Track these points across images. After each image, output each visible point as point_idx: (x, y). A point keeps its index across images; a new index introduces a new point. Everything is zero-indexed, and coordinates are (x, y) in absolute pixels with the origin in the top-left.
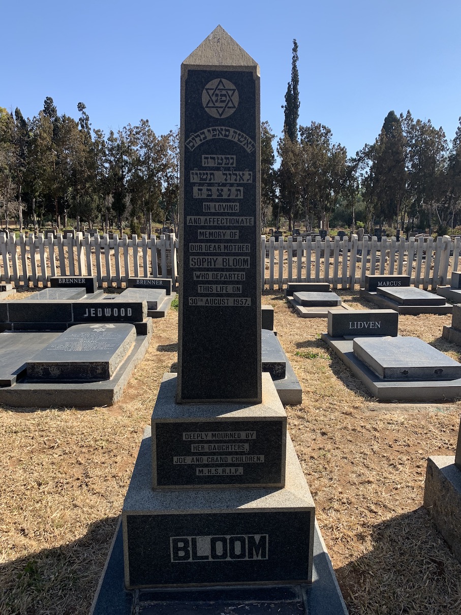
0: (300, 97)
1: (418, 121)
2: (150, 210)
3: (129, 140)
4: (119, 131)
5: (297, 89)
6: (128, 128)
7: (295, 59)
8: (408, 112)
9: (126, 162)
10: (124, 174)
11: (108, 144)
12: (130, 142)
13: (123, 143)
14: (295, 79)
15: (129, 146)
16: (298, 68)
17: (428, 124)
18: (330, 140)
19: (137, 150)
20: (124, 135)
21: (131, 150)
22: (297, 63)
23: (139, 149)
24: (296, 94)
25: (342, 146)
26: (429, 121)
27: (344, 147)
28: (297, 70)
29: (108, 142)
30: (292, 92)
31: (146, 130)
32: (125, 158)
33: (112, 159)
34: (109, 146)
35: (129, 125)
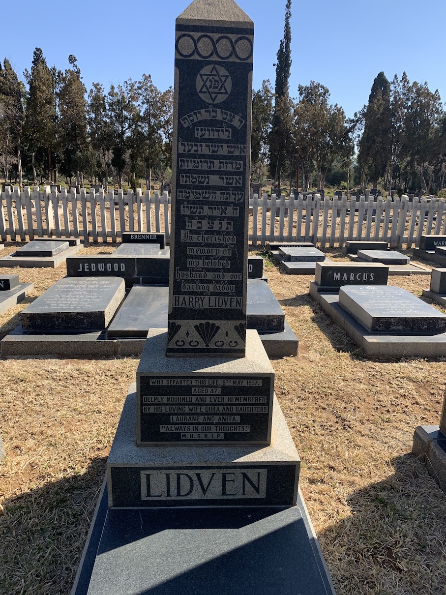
0: (291, 55)
1: (415, 83)
2: (150, 167)
3: (130, 95)
4: (119, 86)
5: (289, 47)
6: (129, 82)
7: (288, 16)
8: (404, 74)
9: (126, 118)
10: (124, 129)
11: (109, 99)
12: (131, 97)
13: (123, 98)
14: (288, 37)
15: (129, 102)
16: (291, 25)
17: (424, 87)
18: (328, 100)
19: (139, 105)
20: (124, 89)
21: (132, 105)
22: (290, 21)
23: (141, 104)
24: (288, 52)
25: (339, 107)
26: (426, 83)
27: (341, 108)
28: (290, 28)
29: (109, 97)
30: (284, 50)
31: (149, 85)
32: (125, 113)
33: (113, 114)
34: (110, 101)
35: (130, 79)
